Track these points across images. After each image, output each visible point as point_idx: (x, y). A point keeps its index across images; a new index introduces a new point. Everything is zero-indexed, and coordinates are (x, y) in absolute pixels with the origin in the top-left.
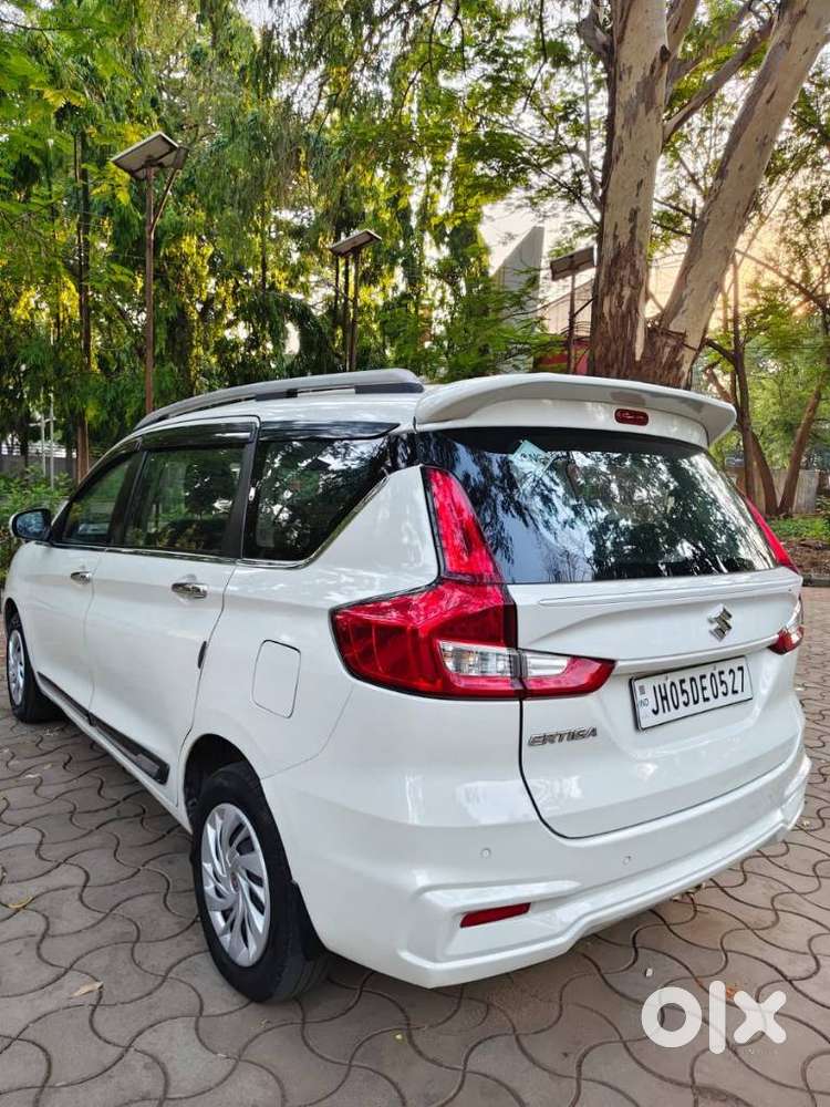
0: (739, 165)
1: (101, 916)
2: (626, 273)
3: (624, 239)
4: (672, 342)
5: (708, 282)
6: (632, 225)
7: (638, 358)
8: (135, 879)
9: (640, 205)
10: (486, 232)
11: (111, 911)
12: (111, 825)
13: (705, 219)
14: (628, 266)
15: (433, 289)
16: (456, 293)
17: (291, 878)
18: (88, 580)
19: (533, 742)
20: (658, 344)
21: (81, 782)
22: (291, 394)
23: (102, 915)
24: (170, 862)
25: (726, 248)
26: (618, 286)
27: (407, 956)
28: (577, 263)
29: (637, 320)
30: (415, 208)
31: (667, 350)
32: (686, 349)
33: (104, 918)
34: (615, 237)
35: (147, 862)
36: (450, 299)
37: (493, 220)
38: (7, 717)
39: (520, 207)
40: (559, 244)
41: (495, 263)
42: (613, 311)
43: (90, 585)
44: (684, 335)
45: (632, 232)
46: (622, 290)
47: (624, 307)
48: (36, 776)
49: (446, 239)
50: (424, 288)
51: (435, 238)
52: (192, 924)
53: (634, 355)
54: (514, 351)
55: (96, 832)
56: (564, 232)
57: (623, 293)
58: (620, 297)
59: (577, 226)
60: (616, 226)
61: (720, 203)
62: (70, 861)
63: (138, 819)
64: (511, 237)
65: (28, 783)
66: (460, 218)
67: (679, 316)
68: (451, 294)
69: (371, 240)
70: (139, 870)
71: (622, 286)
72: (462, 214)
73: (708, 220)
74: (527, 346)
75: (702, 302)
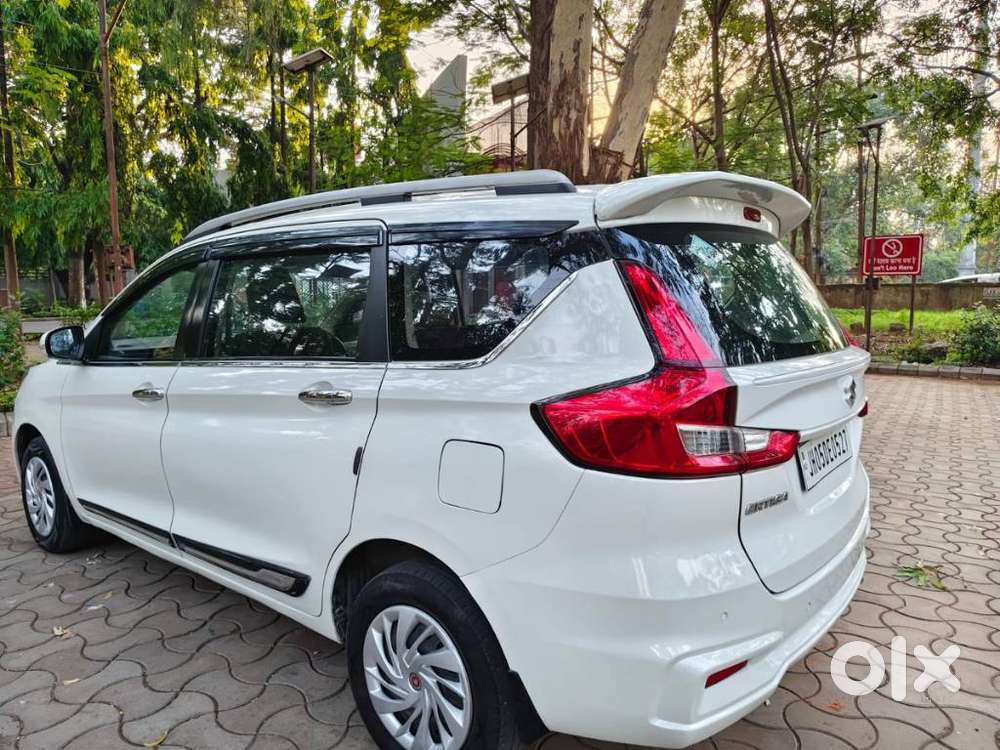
0: (661, 7)
1: (249, 739)
2: (572, 98)
3: (569, 67)
4: (612, 160)
5: (639, 107)
6: (575, 56)
7: (585, 174)
8: (265, 694)
9: (582, 37)
10: (413, 58)
11: (257, 731)
12: (211, 645)
13: (635, 52)
14: (574, 93)
15: (365, 108)
16: (388, 115)
17: (508, 667)
18: (162, 396)
19: (748, 512)
20: (601, 162)
21: (153, 607)
22: (406, 197)
23: (252, 737)
24: (294, 674)
25: (653, 77)
26: (565, 108)
27: (659, 723)
28: (514, 88)
29: (583, 140)
30: (345, 32)
31: (609, 167)
32: (624, 166)
33: (254, 740)
34: (561, 65)
35: (270, 677)
36: (382, 119)
37: (425, 46)
38: (31, 550)
39: (447, 35)
40: (479, 72)
41: (422, 87)
42: (563, 132)
43: (164, 399)
44: (621, 154)
45: (576, 60)
46: (569, 113)
47: (572, 129)
48: (101, 606)
49: (375, 63)
50: (356, 108)
51: (364, 61)
52: (347, 730)
53: (581, 171)
54: (452, 169)
55: (197, 654)
56: (483, 61)
57: (570, 116)
58: (568, 120)
59: (496, 55)
60: (562, 56)
61: (646, 38)
62: (187, 687)
63: (237, 636)
64: (442, 62)
65: (94, 615)
66: (394, 41)
67: (617, 137)
68: (383, 114)
69: (324, 59)
70: (265, 686)
71: (569, 109)
72: (395, 38)
73: (638, 54)
74: (462, 164)
75: (635, 125)
